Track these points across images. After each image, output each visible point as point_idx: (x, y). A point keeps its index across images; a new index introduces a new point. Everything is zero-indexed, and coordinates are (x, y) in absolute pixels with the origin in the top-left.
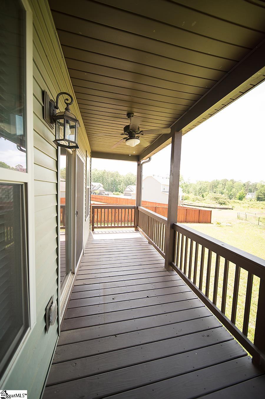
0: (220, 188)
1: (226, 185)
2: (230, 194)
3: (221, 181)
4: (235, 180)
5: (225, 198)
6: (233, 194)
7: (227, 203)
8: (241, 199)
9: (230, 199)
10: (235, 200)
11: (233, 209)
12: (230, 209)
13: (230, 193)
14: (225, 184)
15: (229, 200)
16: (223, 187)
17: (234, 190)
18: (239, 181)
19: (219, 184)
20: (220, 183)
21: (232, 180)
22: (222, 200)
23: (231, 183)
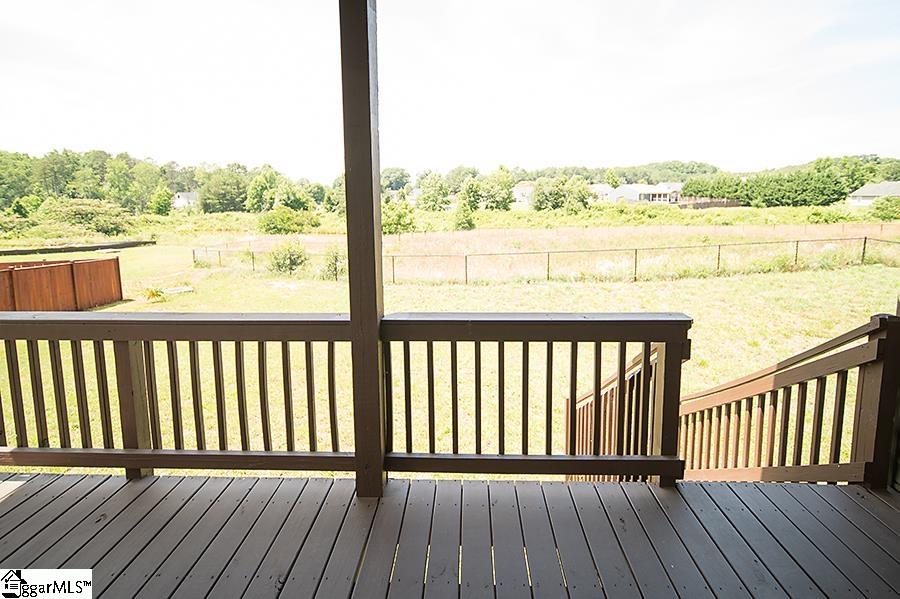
0: (83, 180)
1: (108, 170)
2: (124, 198)
3: (83, 155)
4: (132, 155)
5: (115, 212)
6: (134, 199)
7: (126, 227)
8: (163, 210)
9: (132, 212)
10: (148, 217)
11: (155, 243)
12: (145, 243)
13: (125, 194)
14: (102, 167)
15: (128, 216)
16: (98, 176)
17: (135, 186)
18: (148, 161)
19: (80, 167)
20: (81, 162)
21: (123, 157)
22: (107, 218)
23: (122, 163)
